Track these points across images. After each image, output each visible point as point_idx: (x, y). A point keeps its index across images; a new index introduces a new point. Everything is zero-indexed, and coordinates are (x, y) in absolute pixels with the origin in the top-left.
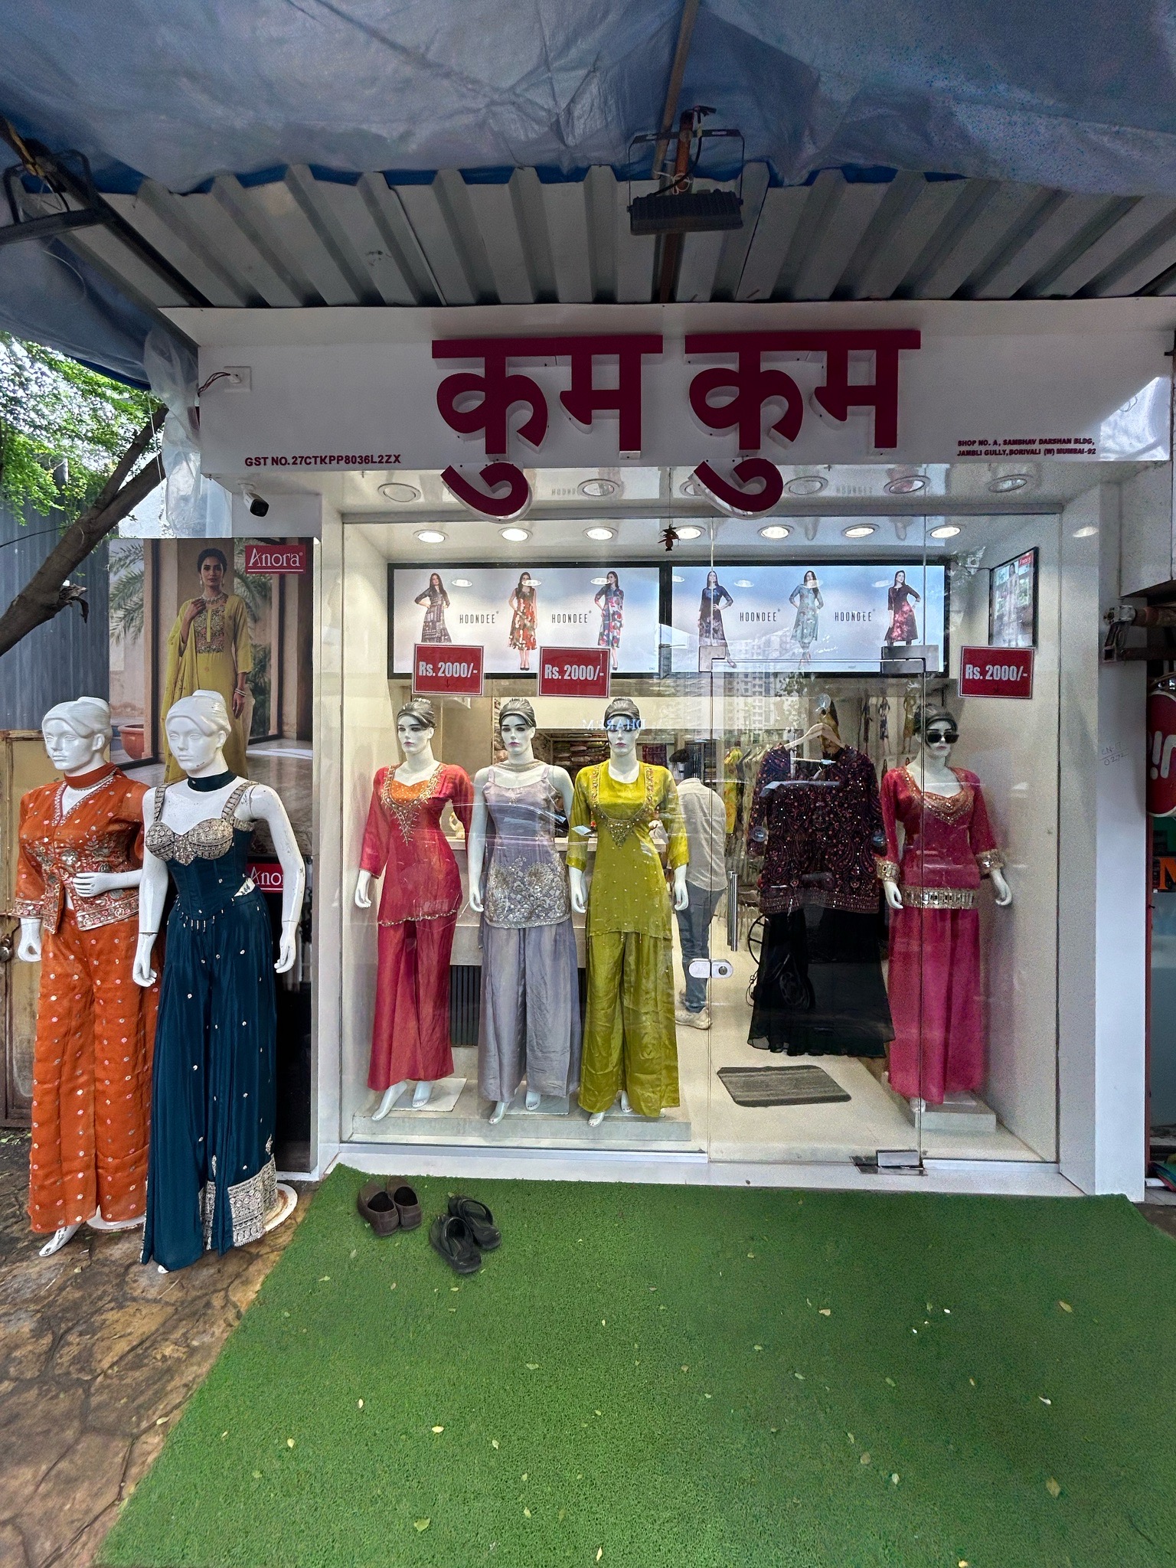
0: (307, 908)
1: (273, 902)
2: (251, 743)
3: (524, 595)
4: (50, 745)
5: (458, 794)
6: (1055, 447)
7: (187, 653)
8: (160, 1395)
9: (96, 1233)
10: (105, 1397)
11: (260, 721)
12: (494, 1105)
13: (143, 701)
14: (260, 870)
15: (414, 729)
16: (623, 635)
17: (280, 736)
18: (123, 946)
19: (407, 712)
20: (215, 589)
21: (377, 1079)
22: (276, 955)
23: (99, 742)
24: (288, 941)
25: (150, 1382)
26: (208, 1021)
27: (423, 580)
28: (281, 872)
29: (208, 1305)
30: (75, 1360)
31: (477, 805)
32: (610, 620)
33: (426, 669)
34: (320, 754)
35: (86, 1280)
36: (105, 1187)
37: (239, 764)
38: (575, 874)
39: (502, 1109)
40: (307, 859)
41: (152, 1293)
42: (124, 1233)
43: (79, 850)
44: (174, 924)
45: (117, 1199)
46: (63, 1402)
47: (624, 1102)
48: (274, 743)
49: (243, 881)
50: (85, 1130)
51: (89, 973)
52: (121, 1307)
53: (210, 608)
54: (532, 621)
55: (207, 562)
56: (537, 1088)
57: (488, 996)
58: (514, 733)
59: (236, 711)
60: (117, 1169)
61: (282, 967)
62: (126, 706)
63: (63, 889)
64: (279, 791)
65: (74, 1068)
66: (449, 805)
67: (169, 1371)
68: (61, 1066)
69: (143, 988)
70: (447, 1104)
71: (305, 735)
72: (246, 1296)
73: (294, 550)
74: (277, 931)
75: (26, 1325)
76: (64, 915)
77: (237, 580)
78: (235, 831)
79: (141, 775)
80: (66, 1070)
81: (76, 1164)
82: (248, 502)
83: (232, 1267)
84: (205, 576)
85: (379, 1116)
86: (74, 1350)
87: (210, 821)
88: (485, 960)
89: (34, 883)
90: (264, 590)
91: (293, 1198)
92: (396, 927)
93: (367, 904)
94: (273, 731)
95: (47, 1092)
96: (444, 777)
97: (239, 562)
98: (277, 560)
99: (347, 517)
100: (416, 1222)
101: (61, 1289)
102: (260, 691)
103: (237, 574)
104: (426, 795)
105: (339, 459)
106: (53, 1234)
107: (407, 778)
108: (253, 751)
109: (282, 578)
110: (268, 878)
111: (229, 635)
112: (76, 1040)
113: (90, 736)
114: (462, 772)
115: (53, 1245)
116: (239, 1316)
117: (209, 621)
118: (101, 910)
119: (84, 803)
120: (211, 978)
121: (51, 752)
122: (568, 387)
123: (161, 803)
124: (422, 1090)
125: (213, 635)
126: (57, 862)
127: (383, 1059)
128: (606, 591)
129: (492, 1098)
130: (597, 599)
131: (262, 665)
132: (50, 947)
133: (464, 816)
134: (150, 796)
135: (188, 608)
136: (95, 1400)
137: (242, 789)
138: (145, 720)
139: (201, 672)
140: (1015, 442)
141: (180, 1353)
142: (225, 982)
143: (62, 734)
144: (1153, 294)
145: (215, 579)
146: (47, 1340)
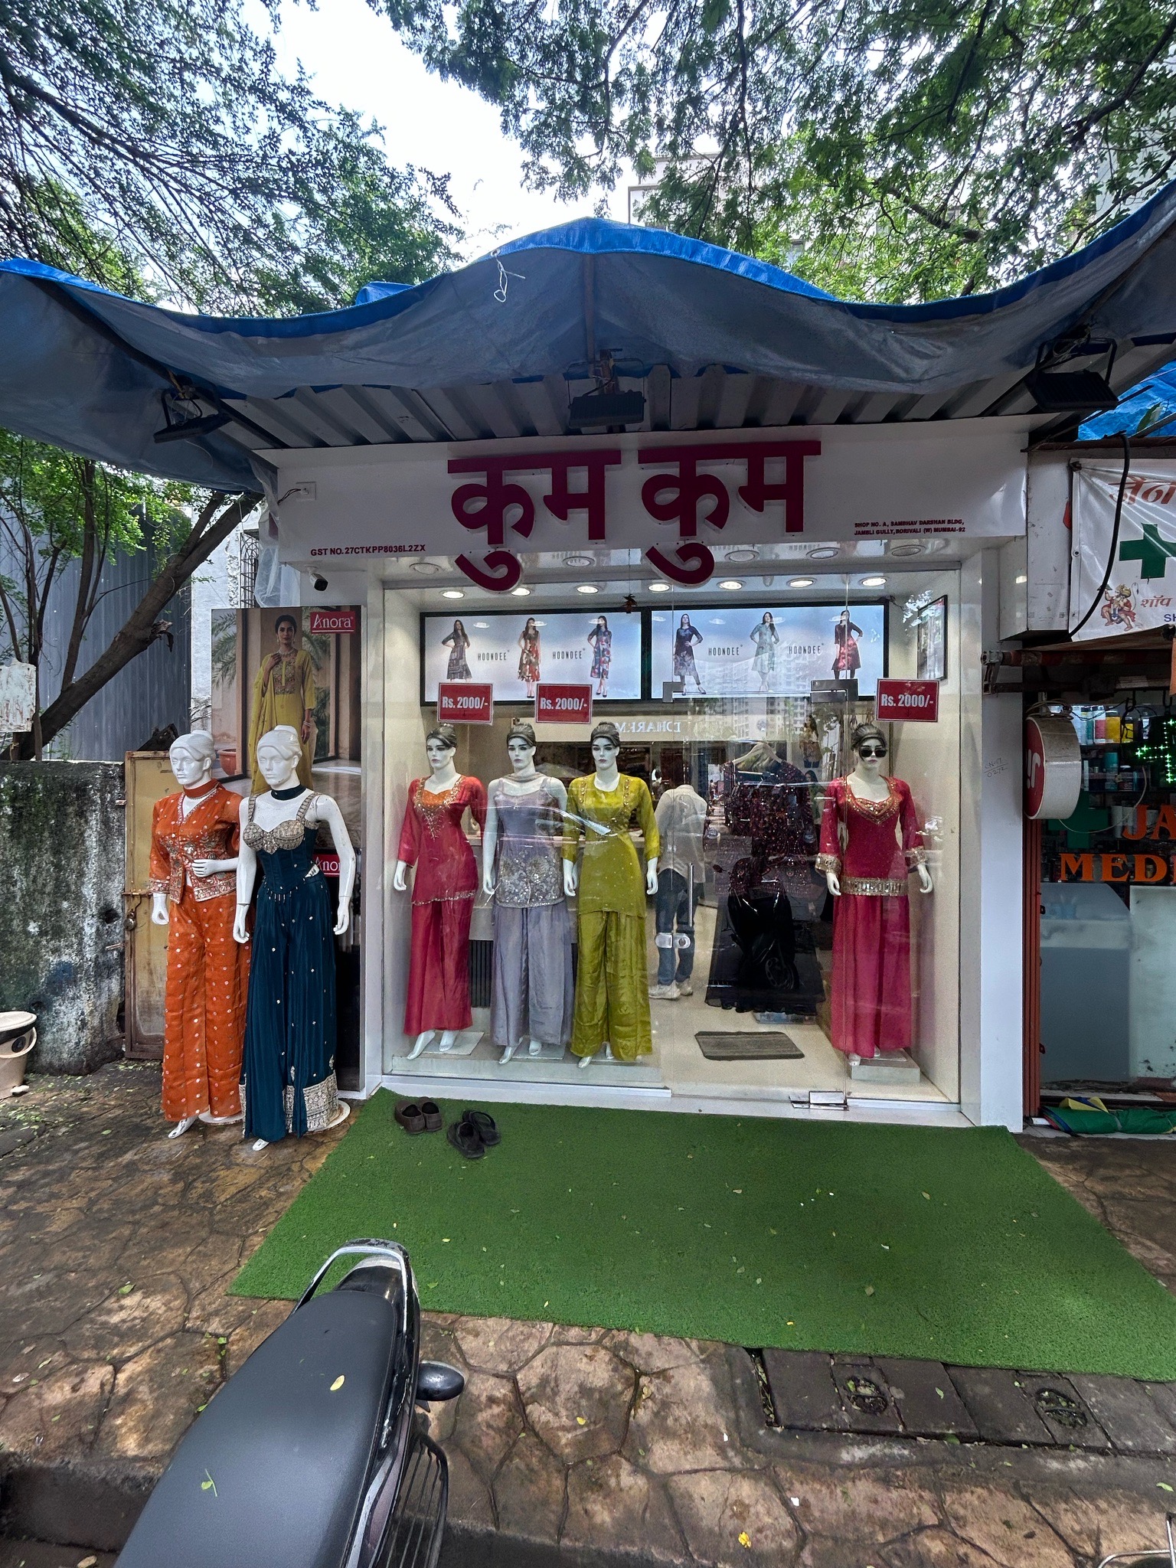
0: (357, 888)
1: (333, 883)
2: (315, 762)
3: (530, 636)
4: (175, 767)
5: (474, 801)
6: (933, 526)
7: (268, 695)
8: (259, 1217)
9: (207, 1126)
10: (223, 1216)
11: (322, 746)
12: (503, 1049)
13: (236, 732)
14: (322, 859)
15: (439, 749)
16: (611, 668)
17: (337, 757)
18: (225, 914)
19: (433, 735)
20: (288, 645)
21: (411, 1027)
22: (335, 922)
23: (208, 764)
24: (343, 912)
25: (252, 1209)
26: (286, 969)
27: (448, 625)
28: (338, 861)
29: (289, 1169)
30: (200, 1196)
31: (491, 808)
32: (601, 656)
33: (448, 703)
34: (367, 772)
35: (203, 1152)
36: (214, 1090)
37: (308, 779)
38: (568, 864)
39: (509, 1052)
40: (357, 851)
41: (250, 1161)
42: (226, 1127)
43: (196, 843)
44: (262, 898)
45: (221, 1100)
46: (196, 1219)
47: (608, 1051)
48: (332, 763)
49: (310, 867)
50: (200, 1047)
51: (202, 934)
52: (228, 1168)
53: (285, 660)
54: (537, 657)
55: (283, 625)
56: (538, 1038)
57: (498, 961)
58: (517, 751)
59: (304, 738)
60: (222, 1078)
61: (339, 930)
62: (224, 735)
63: (185, 871)
64: (336, 799)
65: (192, 1003)
66: (467, 809)
67: (266, 1204)
68: (184, 999)
69: (239, 944)
70: (468, 1049)
71: (356, 757)
72: (316, 1165)
73: (347, 615)
74: (335, 904)
75: (166, 1177)
76: (186, 891)
77: (304, 639)
78: (306, 829)
79: (234, 787)
80: (187, 1002)
81: (195, 1072)
82: (313, 581)
83: (304, 1148)
84: (281, 636)
85: (412, 1057)
86: (200, 1191)
87: (288, 822)
88: (497, 935)
89: (162, 868)
90: (324, 646)
91: (347, 1111)
92: (426, 906)
93: (404, 888)
94: (331, 753)
95: (175, 1018)
96: (463, 787)
97: (306, 625)
98: (334, 623)
99: (387, 584)
100: (438, 1126)
101: (186, 1157)
102: (322, 723)
103: (304, 634)
104: (448, 801)
105: (380, 548)
106: (176, 1125)
107: (434, 788)
108: (316, 769)
109: (338, 636)
110: (329, 867)
111: (299, 680)
112: (193, 982)
113: (201, 760)
114: (478, 783)
115: (178, 1131)
116: (310, 1176)
117: (284, 671)
118: (211, 887)
119: (198, 808)
120: (289, 939)
121: (176, 772)
122: (549, 492)
123: (253, 809)
124: (447, 1038)
125: (287, 681)
126: (181, 851)
127: (415, 1010)
128: (598, 631)
129: (500, 1043)
130: (589, 639)
131: (323, 703)
132: (175, 913)
133: (480, 817)
134: (244, 804)
135: (268, 660)
136: (217, 1218)
137: (310, 799)
138: (237, 745)
139: (278, 709)
140: (901, 523)
141: (272, 1195)
142: (298, 941)
143: (184, 759)
144: (995, 414)
145: (288, 638)
146: (180, 1185)
